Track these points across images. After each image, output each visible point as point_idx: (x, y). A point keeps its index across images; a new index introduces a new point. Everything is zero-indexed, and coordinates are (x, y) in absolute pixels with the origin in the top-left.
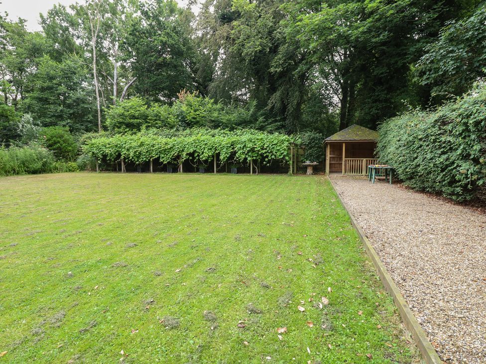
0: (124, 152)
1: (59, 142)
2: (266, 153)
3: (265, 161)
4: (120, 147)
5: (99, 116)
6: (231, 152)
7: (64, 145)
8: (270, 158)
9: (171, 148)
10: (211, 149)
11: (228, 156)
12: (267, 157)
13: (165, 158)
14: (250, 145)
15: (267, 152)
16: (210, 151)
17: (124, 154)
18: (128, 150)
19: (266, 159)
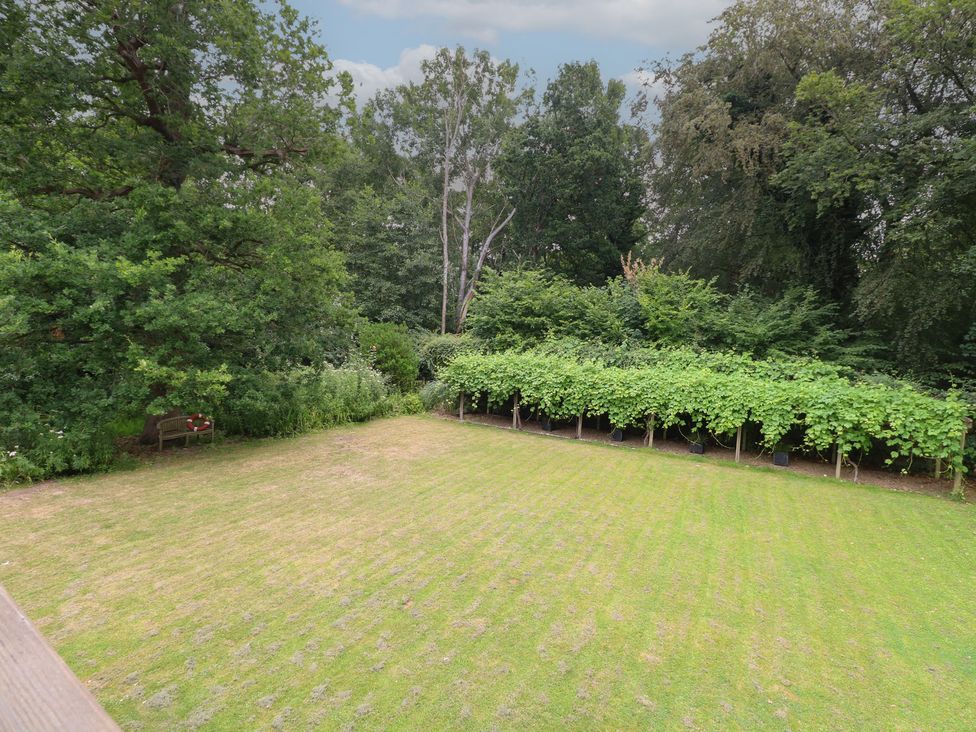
0: (527, 393)
1: (393, 356)
2: (893, 438)
3: (890, 457)
4: (519, 381)
5: (445, 297)
6: (792, 425)
7: (402, 361)
8: (906, 454)
9: (638, 395)
10: (738, 411)
11: (784, 432)
12: (896, 448)
13: (621, 416)
14: (851, 416)
15: (900, 436)
16: (736, 415)
17: (529, 396)
18: (537, 389)
19: (895, 455)
